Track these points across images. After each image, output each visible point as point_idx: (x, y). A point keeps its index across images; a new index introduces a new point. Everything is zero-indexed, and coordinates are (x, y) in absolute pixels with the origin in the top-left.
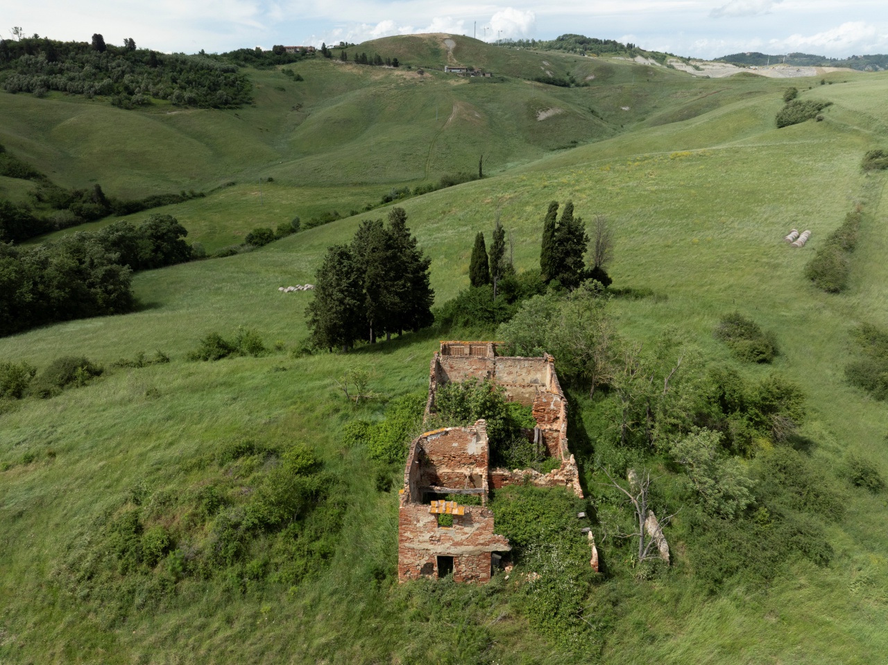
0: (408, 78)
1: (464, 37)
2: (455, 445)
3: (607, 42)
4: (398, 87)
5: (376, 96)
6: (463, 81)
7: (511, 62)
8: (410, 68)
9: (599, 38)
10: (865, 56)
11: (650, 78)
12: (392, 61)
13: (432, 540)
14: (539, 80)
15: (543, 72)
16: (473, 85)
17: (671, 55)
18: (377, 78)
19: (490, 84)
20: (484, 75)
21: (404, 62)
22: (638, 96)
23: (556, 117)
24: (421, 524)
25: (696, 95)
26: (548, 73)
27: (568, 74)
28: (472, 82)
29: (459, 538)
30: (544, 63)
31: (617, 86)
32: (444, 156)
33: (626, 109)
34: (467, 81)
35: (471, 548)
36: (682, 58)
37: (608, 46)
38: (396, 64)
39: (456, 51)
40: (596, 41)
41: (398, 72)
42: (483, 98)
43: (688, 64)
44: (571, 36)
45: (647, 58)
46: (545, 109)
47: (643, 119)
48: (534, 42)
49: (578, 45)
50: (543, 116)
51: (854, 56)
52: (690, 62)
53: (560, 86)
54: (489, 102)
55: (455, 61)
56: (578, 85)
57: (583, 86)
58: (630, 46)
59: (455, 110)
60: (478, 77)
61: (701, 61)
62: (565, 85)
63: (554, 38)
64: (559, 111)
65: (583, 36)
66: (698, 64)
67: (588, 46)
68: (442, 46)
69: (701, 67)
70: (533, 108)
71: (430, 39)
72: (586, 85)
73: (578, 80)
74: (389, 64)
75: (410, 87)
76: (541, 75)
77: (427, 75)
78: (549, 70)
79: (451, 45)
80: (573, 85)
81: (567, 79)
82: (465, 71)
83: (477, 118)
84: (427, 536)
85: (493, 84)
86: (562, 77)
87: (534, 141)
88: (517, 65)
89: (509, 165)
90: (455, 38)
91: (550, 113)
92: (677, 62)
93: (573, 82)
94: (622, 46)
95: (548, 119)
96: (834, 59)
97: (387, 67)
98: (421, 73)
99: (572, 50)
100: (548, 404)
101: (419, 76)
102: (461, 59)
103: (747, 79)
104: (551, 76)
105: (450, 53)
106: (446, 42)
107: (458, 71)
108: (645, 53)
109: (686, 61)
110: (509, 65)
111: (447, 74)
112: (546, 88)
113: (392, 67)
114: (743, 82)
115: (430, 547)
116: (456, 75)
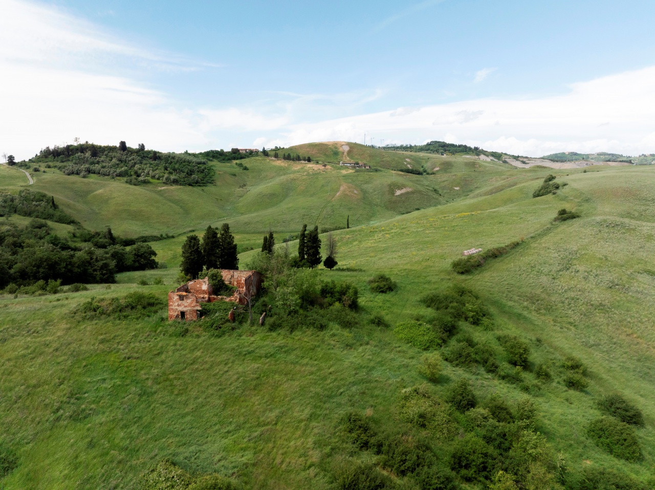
0: (316, 169)
1: (356, 144)
2: (198, 286)
3: (460, 146)
4: (308, 174)
5: (293, 180)
6: (351, 171)
7: (384, 159)
8: (318, 162)
9: (455, 144)
10: (651, 155)
11: (476, 169)
12: (307, 158)
13: (178, 305)
14: (402, 171)
15: (406, 165)
16: (356, 174)
17: (505, 154)
18: (296, 169)
19: (368, 173)
20: (365, 167)
21: (314, 159)
22: (466, 180)
23: (407, 193)
24: (174, 300)
26: (409, 166)
27: (422, 167)
28: (357, 171)
29: (186, 304)
30: (407, 160)
31: (453, 174)
32: (329, 216)
33: (457, 188)
34: (354, 171)
35: (190, 308)
36: (513, 156)
37: (460, 148)
38: (309, 160)
39: (349, 152)
40: (453, 145)
41: (310, 166)
42: (362, 181)
43: (517, 160)
44: (436, 142)
45: (488, 156)
46: (400, 188)
47: (468, 195)
49: (440, 148)
50: (398, 193)
51: (643, 155)
52: (519, 158)
53: (416, 174)
54: (366, 183)
55: (348, 158)
56: (428, 174)
57: (431, 174)
58: (476, 149)
59: (342, 188)
60: (361, 169)
61: (527, 158)
62: (419, 173)
63: (425, 143)
64: (409, 190)
65: (444, 142)
66: (525, 160)
67: (447, 149)
68: (341, 149)
69: (527, 162)
70: (392, 188)
71: (333, 145)
72: (433, 173)
73: (429, 171)
74: (305, 160)
75: (316, 174)
76: (404, 168)
77: (328, 167)
78: (409, 164)
79: (346, 148)
80: (425, 173)
81: (421, 170)
82: (353, 165)
83: (355, 194)
84: (176, 304)
85: (370, 173)
86: (418, 169)
87: (391, 208)
88: (388, 161)
89: (372, 222)
90: (349, 144)
91: (404, 191)
92: (510, 158)
93: (425, 171)
94: (470, 149)
95: (402, 194)
97: (303, 162)
98: (325, 166)
99: (436, 151)
100: (241, 280)
101: (323, 167)
102: (352, 158)
104: (410, 168)
105: (345, 153)
106: (343, 147)
107: (349, 165)
108: (487, 153)
109: (516, 158)
110: (383, 161)
111: (342, 166)
112: (406, 176)
113: (306, 162)
114: (535, 171)
115: (178, 308)
116: (347, 167)
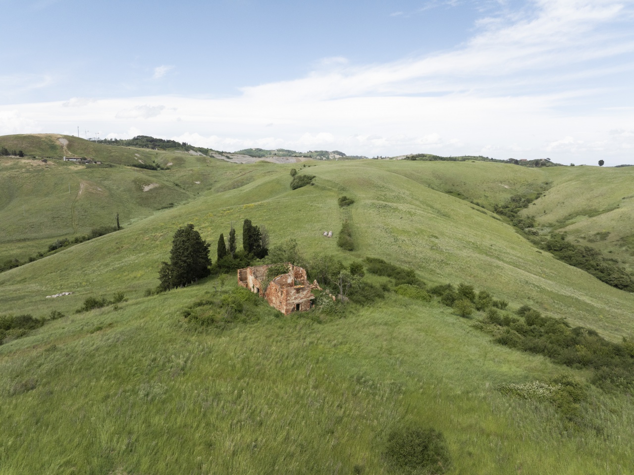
0: (35, 165)
1: (73, 137)
3: (169, 141)
4: (28, 171)
5: (11, 178)
6: (81, 167)
7: (113, 154)
8: (35, 157)
9: (163, 139)
10: (315, 151)
11: (208, 164)
12: (18, 153)
14: (135, 166)
15: (137, 161)
16: (89, 170)
17: (211, 150)
18: (7, 165)
19: (102, 169)
20: (95, 162)
21: (28, 154)
22: (204, 175)
23: (156, 189)
25: (238, 173)
26: (140, 161)
27: (154, 162)
28: (88, 167)
29: (302, 296)
30: (136, 155)
31: (189, 169)
32: (84, 217)
33: (198, 183)
34: (84, 167)
35: (305, 299)
36: (218, 151)
37: (170, 144)
38: (21, 155)
39: (70, 146)
40: (161, 140)
41: (24, 161)
42: (100, 178)
43: (222, 155)
44: (143, 137)
45: (196, 151)
46: (147, 183)
47: (210, 189)
48: (116, 140)
49: (149, 143)
50: (146, 189)
51: (310, 151)
52: (223, 154)
53: (150, 169)
54: (105, 180)
55: (70, 153)
56: (162, 169)
57: (166, 169)
58: (184, 144)
59: (82, 186)
60: (91, 164)
61: (230, 153)
62: (154, 169)
63: (131, 138)
64: (157, 185)
65: (151, 137)
66: (228, 155)
67: (157, 144)
68: (57, 143)
69: (231, 157)
70: (139, 185)
71: (46, 138)
72: (168, 169)
73: (162, 166)
74: (15, 154)
75: (38, 171)
76: (136, 163)
77: (49, 162)
78: (140, 159)
79: (65, 142)
80: (159, 169)
81: (154, 165)
82: (80, 160)
83: (100, 191)
84: (293, 297)
85: (105, 169)
86: (151, 164)
87: (145, 204)
88: (117, 156)
89: (132, 220)
90: (66, 137)
91: (151, 187)
92: (215, 154)
93: (159, 167)
94: (179, 144)
95: (151, 190)
96: (301, 153)
97: (13, 157)
98: (45, 161)
99: (145, 146)
100: (299, 271)
101: (44, 163)
102: (74, 152)
103: (264, 164)
104: (142, 163)
105: (65, 148)
106: (60, 140)
107: (75, 160)
108: (195, 149)
109: (221, 153)
110: (112, 156)
111: (65, 161)
112: (142, 171)
113: (18, 157)
115: (294, 301)
116: (73, 163)
